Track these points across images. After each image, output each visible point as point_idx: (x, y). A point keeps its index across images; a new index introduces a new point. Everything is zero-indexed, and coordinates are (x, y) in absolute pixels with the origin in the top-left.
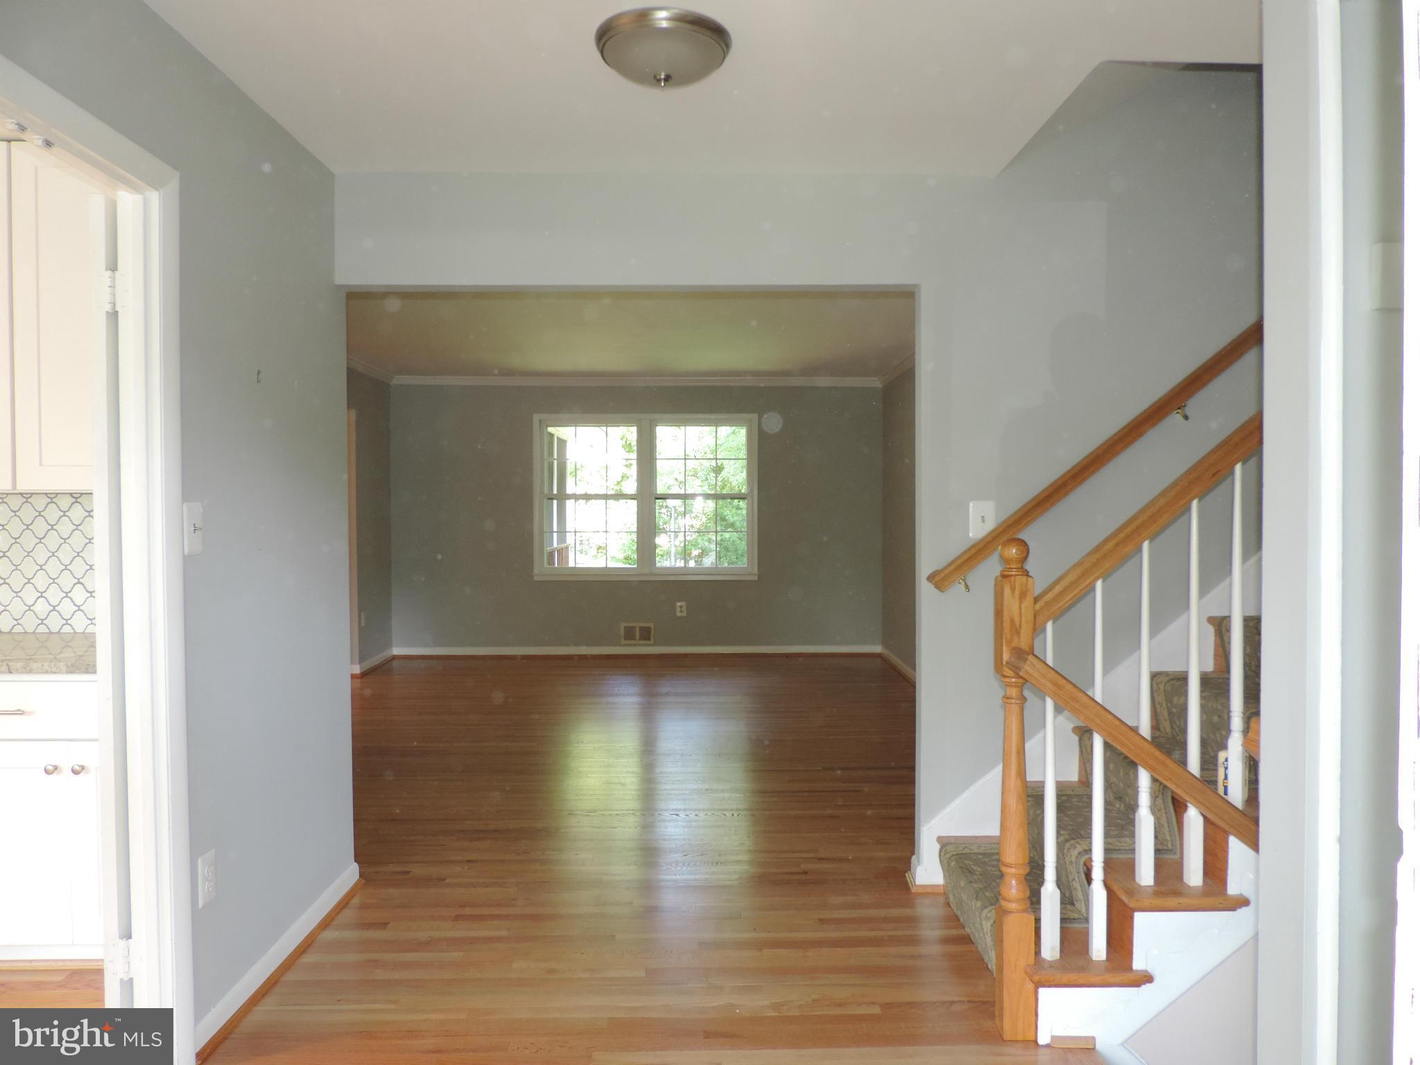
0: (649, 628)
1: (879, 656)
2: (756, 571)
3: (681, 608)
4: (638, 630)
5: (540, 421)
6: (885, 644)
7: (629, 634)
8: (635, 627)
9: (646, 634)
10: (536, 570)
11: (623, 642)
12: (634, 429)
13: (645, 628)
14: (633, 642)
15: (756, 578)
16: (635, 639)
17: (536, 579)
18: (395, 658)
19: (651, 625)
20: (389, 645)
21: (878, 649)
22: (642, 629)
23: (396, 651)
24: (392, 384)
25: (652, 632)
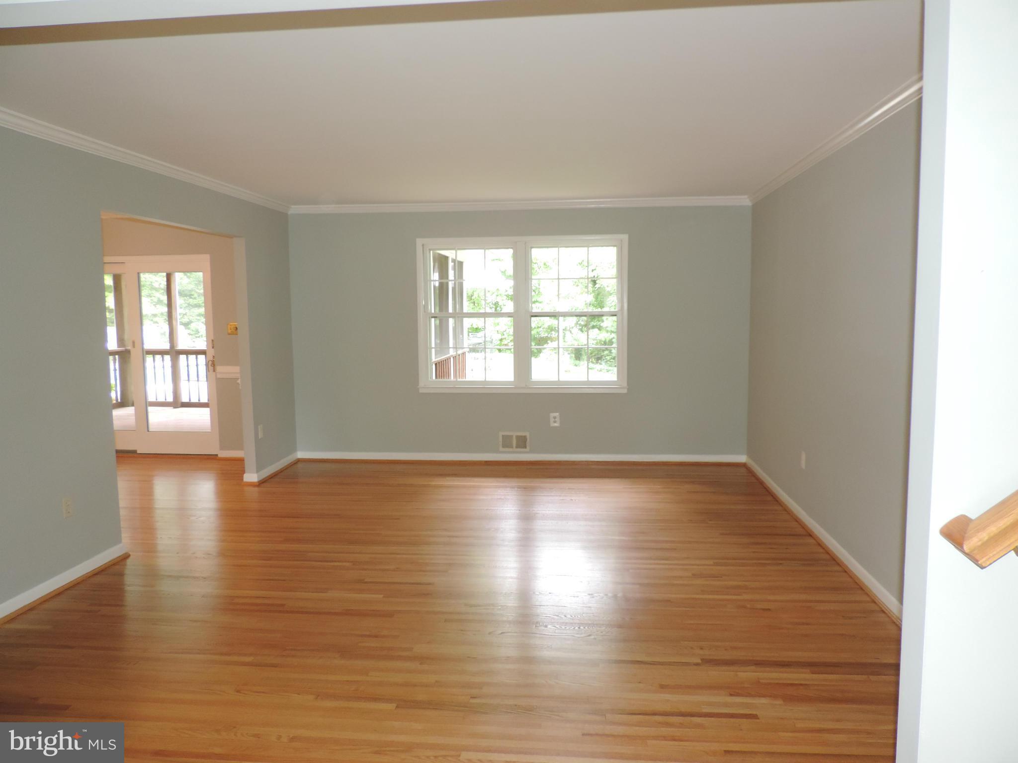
0: (525, 437)
1: (744, 465)
2: (625, 384)
3: (555, 420)
4: (514, 437)
5: (423, 245)
6: (750, 453)
7: (507, 443)
8: (512, 436)
9: (522, 443)
10: (422, 384)
11: (501, 449)
12: (510, 252)
13: (521, 436)
14: (511, 450)
15: (625, 391)
16: (512, 448)
17: (421, 391)
18: (299, 461)
19: (527, 434)
20: (294, 450)
21: (742, 458)
22: (518, 437)
23: (301, 455)
24: (290, 212)
25: (528, 440)
